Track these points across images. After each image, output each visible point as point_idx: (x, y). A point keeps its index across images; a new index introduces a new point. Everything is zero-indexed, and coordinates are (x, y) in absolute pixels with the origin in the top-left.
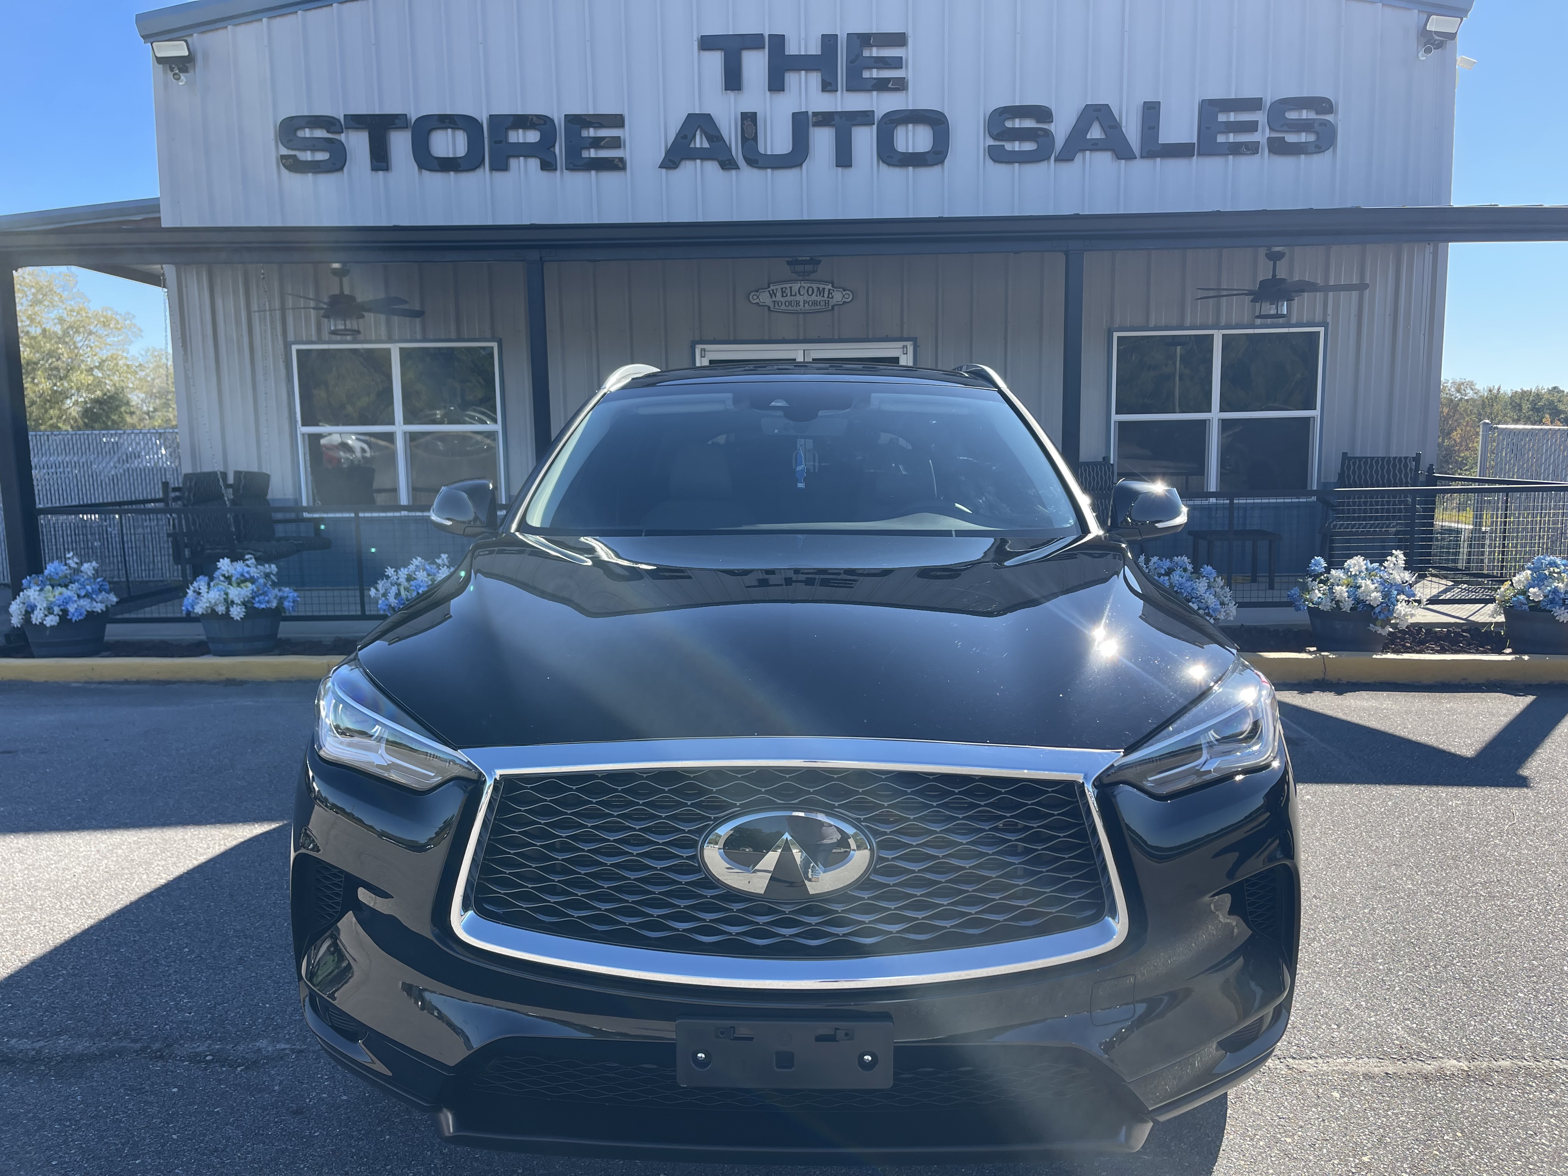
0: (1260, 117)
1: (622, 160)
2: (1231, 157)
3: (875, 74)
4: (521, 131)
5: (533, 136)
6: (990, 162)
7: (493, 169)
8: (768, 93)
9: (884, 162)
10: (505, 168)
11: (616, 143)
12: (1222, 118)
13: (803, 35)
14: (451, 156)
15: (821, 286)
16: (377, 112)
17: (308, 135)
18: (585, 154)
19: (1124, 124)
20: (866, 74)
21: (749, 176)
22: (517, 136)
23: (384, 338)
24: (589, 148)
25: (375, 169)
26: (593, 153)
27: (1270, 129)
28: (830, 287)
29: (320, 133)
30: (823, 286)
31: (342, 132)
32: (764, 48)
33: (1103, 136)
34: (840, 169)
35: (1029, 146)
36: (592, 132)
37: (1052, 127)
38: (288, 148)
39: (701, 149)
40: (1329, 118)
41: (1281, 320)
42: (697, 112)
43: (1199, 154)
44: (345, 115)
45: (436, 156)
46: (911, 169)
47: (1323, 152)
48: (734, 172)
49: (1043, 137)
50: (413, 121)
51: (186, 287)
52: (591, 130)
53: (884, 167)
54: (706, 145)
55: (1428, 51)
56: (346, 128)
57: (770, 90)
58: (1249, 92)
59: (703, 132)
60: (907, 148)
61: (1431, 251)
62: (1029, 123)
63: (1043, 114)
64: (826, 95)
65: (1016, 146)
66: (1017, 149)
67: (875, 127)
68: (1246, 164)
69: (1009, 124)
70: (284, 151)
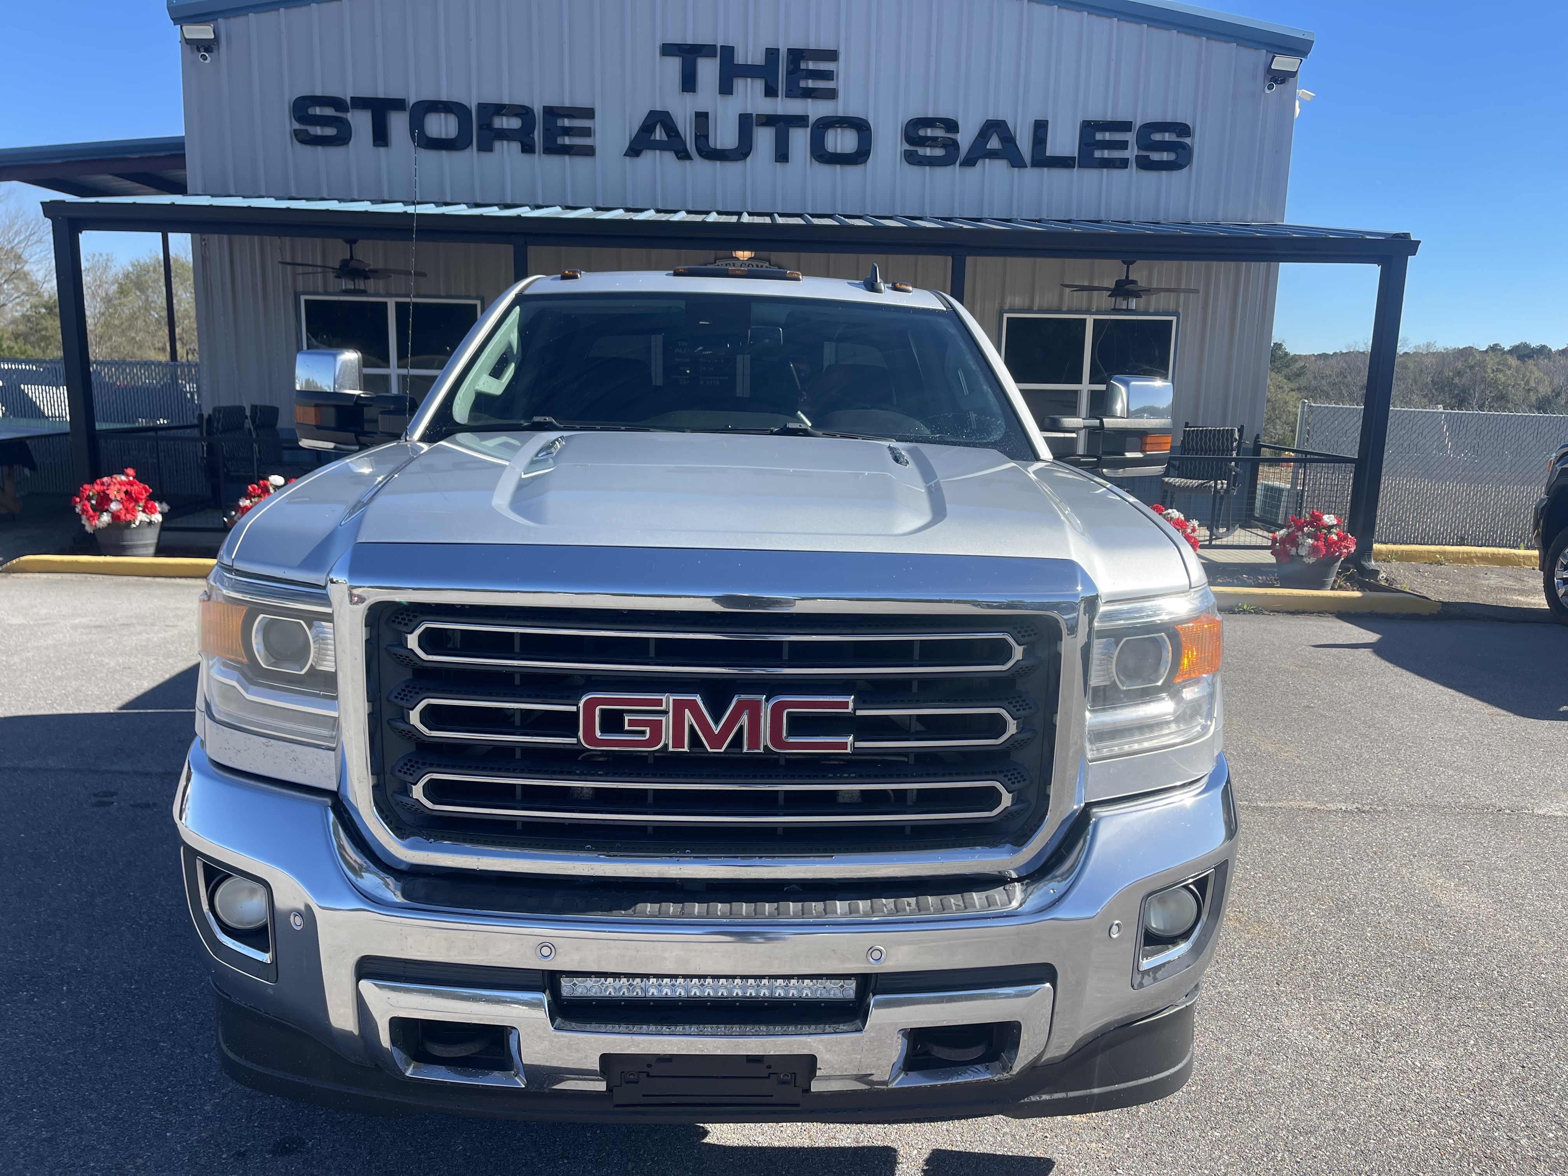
0: (1130, 137)
1: (591, 147)
2: (1105, 170)
3: (811, 84)
4: (504, 118)
5: (515, 123)
6: (905, 164)
7: (480, 149)
8: (719, 96)
9: (816, 159)
10: (490, 149)
11: (587, 132)
12: (1099, 136)
13: (750, 47)
14: (444, 136)
16: (380, 96)
17: (318, 113)
18: (560, 141)
19: (1018, 137)
20: (802, 84)
21: (700, 167)
22: (501, 122)
23: (384, 292)
24: (563, 136)
25: (376, 144)
26: (567, 141)
27: (1138, 148)
29: (329, 112)
31: (349, 112)
32: (716, 56)
33: (1000, 147)
34: (778, 163)
35: (939, 152)
36: (567, 122)
37: (959, 137)
38: (301, 124)
39: (660, 141)
40: (1188, 141)
42: (658, 109)
43: (1079, 167)
44: (352, 98)
45: (430, 136)
46: (838, 167)
47: (1181, 168)
48: (688, 163)
49: (950, 145)
50: (411, 105)
53: (816, 164)
55: (1270, 87)
56: (352, 108)
57: (720, 93)
58: (1121, 117)
59: (662, 126)
60: (836, 148)
61: (1265, 269)
62: (939, 133)
63: (951, 126)
64: (769, 99)
66: (928, 154)
67: (809, 130)
68: (1116, 177)
69: (921, 133)
70: (297, 126)
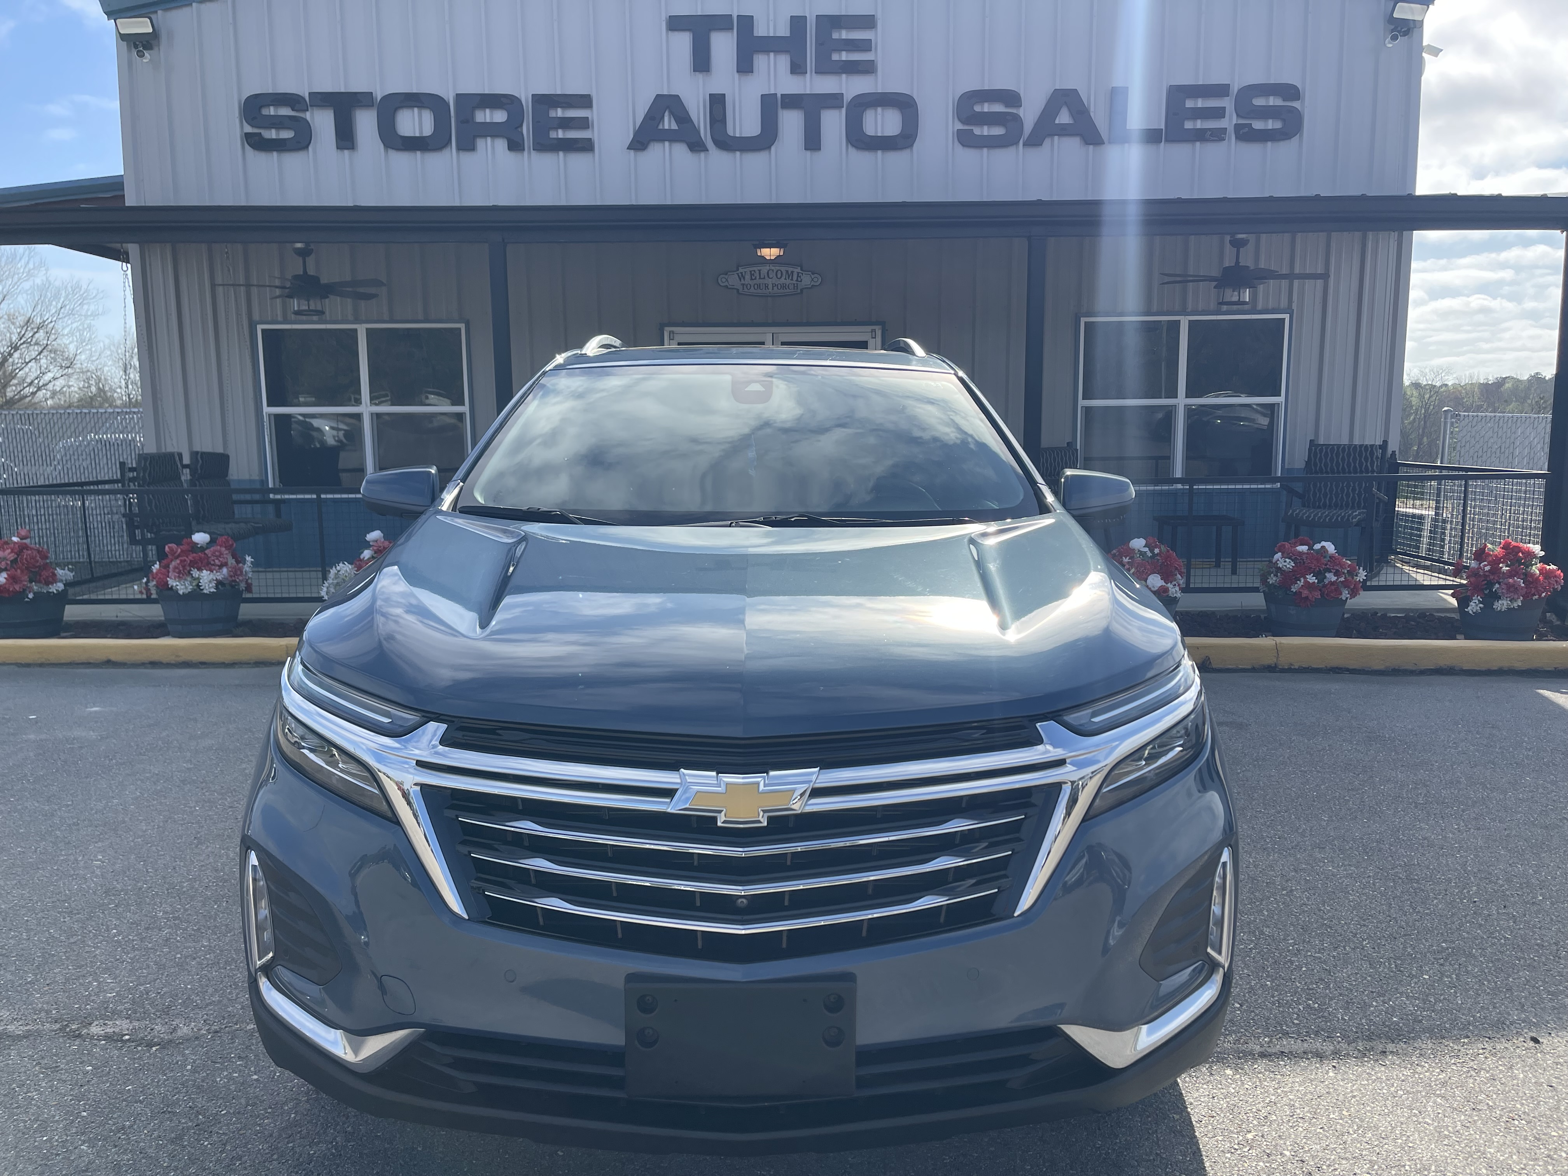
0: (1227, 103)
1: (589, 141)
2: (1198, 144)
3: (844, 56)
4: (488, 111)
5: (500, 116)
6: (959, 148)
7: (460, 148)
8: (736, 75)
9: (853, 146)
10: (472, 148)
11: (584, 123)
12: (1189, 104)
13: (771, 17)
14: (417, 135)
15: (790, 270)
16: (343, 90)
17: (272, 113)
18: (553, 135)
19: (1092, 109)
20: (835, 57)
21: (717, 158)
22: (484, 116)
23: (350, 318)
24: (556, 129)
25: (340, 147)
26: (561, 134)
27: (1238, 115)
28: (799, 270)
29: (285, 111)
30: (791, 269)
31: (308, 110)
32: (732, 29)
33: (1071, 122)
34: (808, 153)
35: (998, 131)
36: (560, 113)
37: (1021, 112)
38: (252, 126)
39: (670, 130)
40: (1296, 104)
41: (1246, 307)
42: (665, 93)
43: (1167, 141)
44: (309, 93)
45: (402, 135)
46: (879, 153)
47: (1290, 138)
48: (702, 155)
49: (1011, 121)
50: (378, 100)
51: (150, 265)
52: (559, 111)
53: (852, 150)
54: (674, 126)
55: (1394, 38)
56: (311, 106)
57: (737, 72)
58: (1216, 78)
59: (672, 113)
60: (876, 131)
61: (1396, 238)
62: (998, 108)
63: (1011, 98)
64: (795, 77)
65: (985, 131)
66: (986, 133)
67: (844, 110)
68: (1212, 152)
69: (977, 108)
70: (248, 129)
